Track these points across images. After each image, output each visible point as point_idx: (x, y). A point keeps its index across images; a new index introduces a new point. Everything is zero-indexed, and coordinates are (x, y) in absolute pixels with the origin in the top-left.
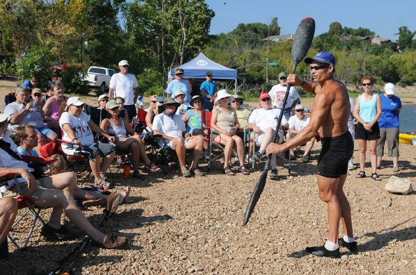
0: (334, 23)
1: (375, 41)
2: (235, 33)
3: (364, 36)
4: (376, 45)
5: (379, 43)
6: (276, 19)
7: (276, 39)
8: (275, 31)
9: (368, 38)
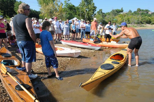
0: (138, 9)
1: (150, 13)
2: (111, 12)
3: (146, 11)
4: (150, 14)
5: (151, 13)
6: (122, 8)
7: (122, 13)
8: (122, 11)
9: (147, 12)
